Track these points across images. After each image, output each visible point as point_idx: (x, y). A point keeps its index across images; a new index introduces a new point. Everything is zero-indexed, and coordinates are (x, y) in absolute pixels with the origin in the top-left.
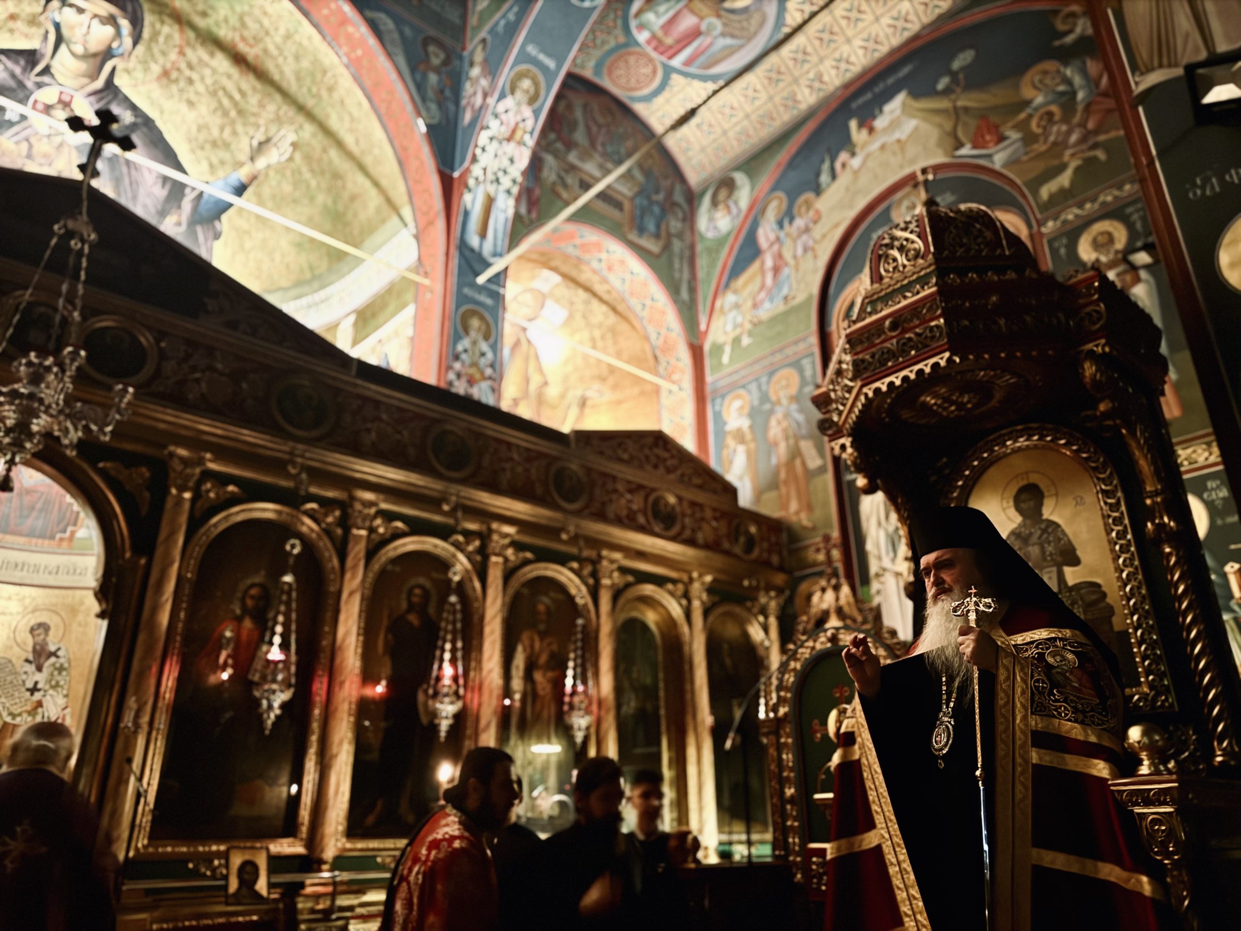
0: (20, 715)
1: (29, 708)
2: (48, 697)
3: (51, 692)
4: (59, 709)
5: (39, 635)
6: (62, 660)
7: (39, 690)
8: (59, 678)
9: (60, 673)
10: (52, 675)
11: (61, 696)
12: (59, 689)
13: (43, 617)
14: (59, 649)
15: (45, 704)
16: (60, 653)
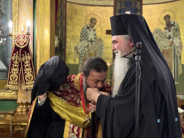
0: (167, 46)
1: (169, 44)
2: (174, 40)
3: (175, 38)
4: (179, 43)
5: (167, 19)
6: (176, 27)
7: (171, 38)
8: (177, 33)
9: (176, 31)
10: (174, 32)
11: (178, 39)
12: (177, 37)
13: (167, 13)
14: (174, 23)
15: (174, 42)
16: (175, 24)
